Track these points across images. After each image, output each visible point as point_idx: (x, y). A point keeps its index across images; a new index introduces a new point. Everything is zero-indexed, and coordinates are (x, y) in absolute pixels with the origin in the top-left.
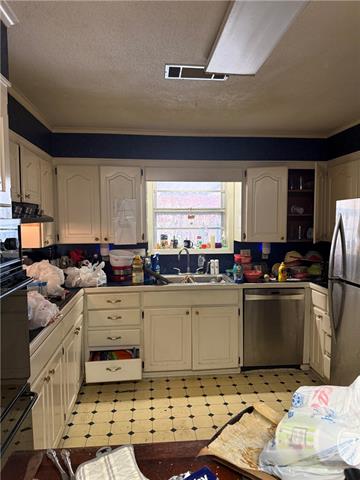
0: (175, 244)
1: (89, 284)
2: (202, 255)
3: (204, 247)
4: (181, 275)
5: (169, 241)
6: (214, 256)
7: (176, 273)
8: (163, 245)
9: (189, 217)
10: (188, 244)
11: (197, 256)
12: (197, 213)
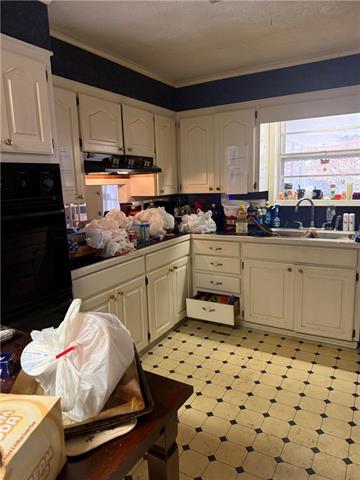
0: (301, 194)
1: (195, 230)
2: (332, 208)
3: (338, 197)
4: (302, 230)
5: (294, 190)
6: (349, 209)
7: (297, 227)
8: (286, 195)
9: (323, 162)
10: (318, 194)
11: (326, 208)
12: (333, 157)
